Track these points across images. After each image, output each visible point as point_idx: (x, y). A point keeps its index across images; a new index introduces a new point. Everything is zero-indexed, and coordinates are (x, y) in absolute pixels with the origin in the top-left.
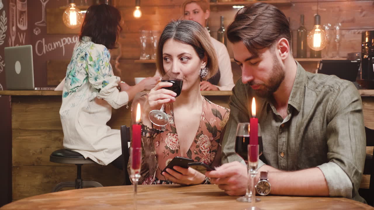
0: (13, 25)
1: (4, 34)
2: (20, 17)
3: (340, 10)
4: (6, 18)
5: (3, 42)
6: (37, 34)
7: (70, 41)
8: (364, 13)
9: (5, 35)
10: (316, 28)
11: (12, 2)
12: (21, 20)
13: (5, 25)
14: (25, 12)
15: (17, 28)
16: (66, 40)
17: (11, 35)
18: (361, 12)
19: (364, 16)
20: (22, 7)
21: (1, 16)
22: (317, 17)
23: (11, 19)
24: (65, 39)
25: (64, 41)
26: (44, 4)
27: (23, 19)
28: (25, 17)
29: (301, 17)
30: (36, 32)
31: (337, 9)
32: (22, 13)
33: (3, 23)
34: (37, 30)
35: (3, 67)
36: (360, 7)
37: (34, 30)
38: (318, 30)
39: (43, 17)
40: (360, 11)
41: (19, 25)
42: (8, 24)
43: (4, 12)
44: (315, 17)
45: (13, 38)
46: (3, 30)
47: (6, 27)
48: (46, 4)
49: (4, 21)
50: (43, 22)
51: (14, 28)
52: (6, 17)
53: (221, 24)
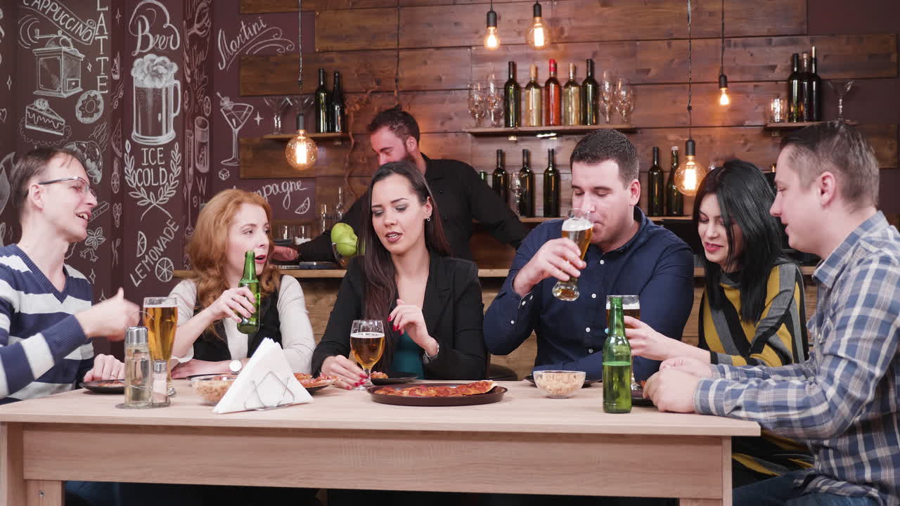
0: (189, 166)
1: (176, 179)
2: (199, 152)
3: (712, 141)
4: (180, 154)
5: (175, 191)
6: (223, 179)
7: (278, 190)
8: (749, 145)
9: (178, 181)
10: (688, 161)
11: (189, 129)
12: (201, 156)
13: (178, 166)
14: (205, 144)
15: (195, 169)
16: (272, 188)
17: (187, 182)
18: (745, 144)
19: (749, 150)
20: (203, 136)
21: (172, 151)
22: (690, 144)
23: (186, 156)
24: (269, 186)
25: (268, 190)
26: (236, 131)
27: (203, 155)
28: (206, 152)
29: (654, 151)
30: (223, 175)
31: (707, 140)
32: (202, 145)
33: (175, 162)
34: (224, 172)
35: (174, 232)
36: (743, 135)
37: (220, 173)
38: (691, 163)
39: (234, 150)
40: (742, 142)
41: (197, 165)
42: (182, 164)
43: (177, 144)
44: (687, 143)
45: (190, 186)
46: (176, 173)
47: (180, 168)
48: (239, 131)
49: (177, 158)
50: (234, 160)
51: (191, 170)
52: (179, 152)
53: (524, 163)
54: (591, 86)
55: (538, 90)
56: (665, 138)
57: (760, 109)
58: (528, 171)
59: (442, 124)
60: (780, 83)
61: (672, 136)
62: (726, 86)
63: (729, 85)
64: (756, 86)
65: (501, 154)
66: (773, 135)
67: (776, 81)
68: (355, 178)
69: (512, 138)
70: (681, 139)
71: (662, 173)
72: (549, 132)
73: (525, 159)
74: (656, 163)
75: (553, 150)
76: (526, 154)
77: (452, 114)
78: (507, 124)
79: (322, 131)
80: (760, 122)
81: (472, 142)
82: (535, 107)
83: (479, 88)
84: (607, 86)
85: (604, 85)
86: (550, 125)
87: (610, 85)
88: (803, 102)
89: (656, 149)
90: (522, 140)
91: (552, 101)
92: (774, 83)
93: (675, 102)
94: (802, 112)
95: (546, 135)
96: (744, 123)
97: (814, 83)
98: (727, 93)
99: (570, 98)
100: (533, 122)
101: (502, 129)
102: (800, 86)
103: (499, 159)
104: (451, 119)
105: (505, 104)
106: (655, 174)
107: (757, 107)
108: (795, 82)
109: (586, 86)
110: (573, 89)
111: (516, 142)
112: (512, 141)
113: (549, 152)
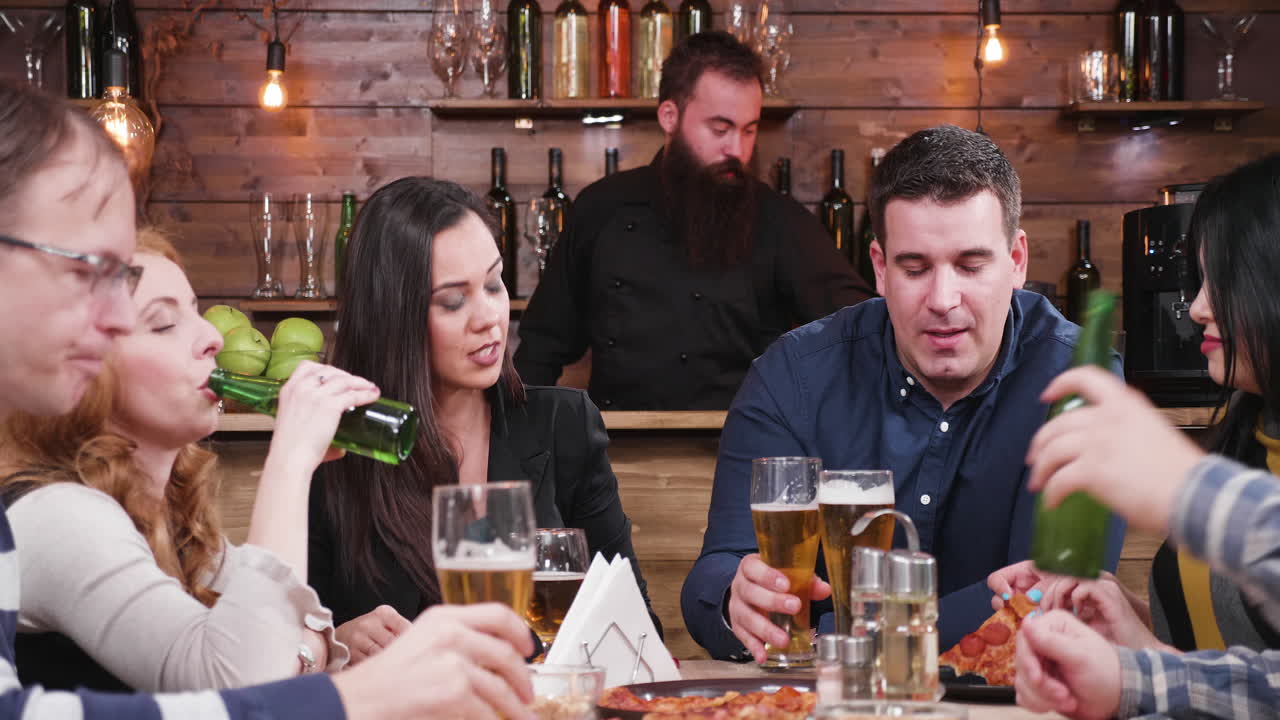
8: (1028, 152)
18: (1021, 148)
19: (1029, 160)
29: (833, 158)
36: (1018, 128)
40: (1015, 142)
53: (551, 178)
54: (698, 13)
55: (583, 19)
56: (855, 131)
57: (1055, 74)
58: (561, 196)
59: (365, 87)
60: (1093, 17)
61: (870, 127)
62: (998, 21)
63: (1003, 18)
64: (1044, 24)
65: (499, 157)
66: (1080, 129)
67: (1086, 14)
68: (165, 207)
69: (524, 124)
70: (887, 134)
71: (850, 204)
72: (609, 112)
73: (555, 171)
74: (837, 183)
75: (616, 152)
76: (556, 157)
77: (389, 67)
78: (514, 92)
79: (84, 95)
80: (1054, 100)
81: (434, 129)
82: (574, 56)
83: (456, 8)
84: (737, 13)
85: (732, 13)
86: (608, 96)
87: (743, 11)
88: (1150, 58)
89: (838, 154)
90: (545, 129)
91: (615, 45)
92: (1083, 17)
93: (874, 54)
94: (1146, 82)
95: (602, 119)
96: (1020, 102)
97: (1170, 19)
98: (1000, 34)
99: (651, 38)
100: (570, 87)
101: (504, 102)
102: (1142, 28)
103: (498, 170)
104: (385, 76)
105: (508, 48)
106: (837, 207)
107: (1046, 69)
108: (1130, 17)
109: (689, 13)
110: (659, 18)
111: (531, 132)
112: (522, 131)
113: (607, 155)
